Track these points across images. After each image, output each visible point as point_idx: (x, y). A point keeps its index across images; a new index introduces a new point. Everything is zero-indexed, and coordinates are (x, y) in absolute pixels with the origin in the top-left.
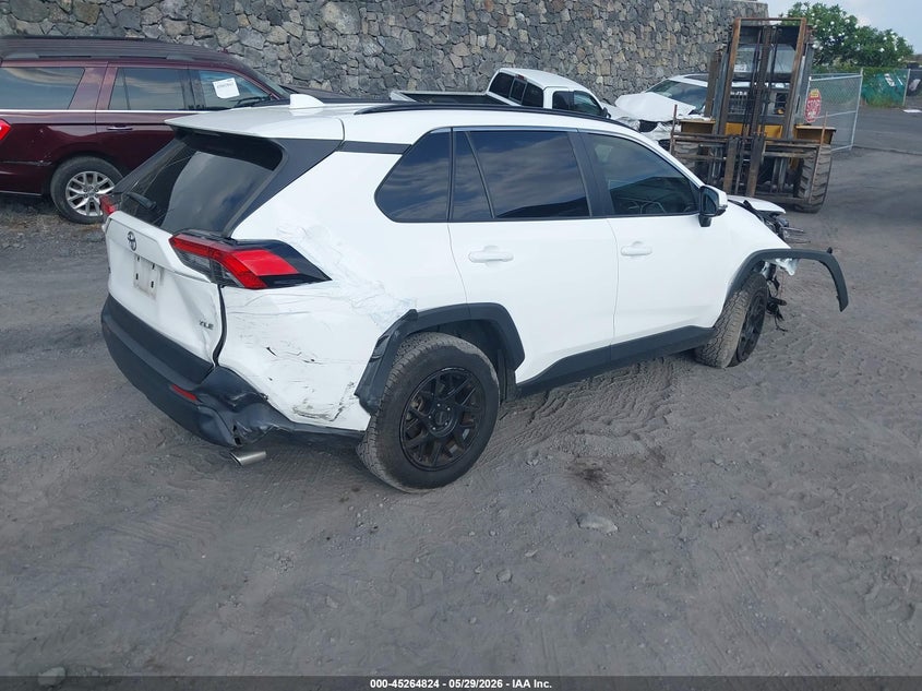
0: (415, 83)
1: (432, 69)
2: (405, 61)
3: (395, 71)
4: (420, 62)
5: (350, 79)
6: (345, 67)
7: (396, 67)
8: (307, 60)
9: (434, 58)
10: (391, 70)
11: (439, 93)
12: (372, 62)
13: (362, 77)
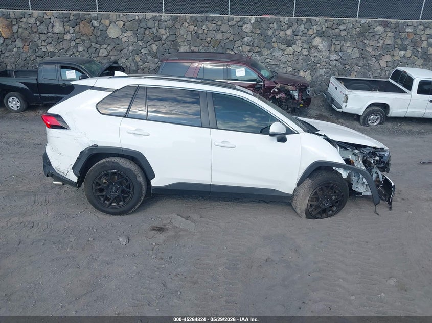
0: (355, 73)
1: (367, 67)
2: (352, 63)
3: (345, 68)
4: (361, 63)
5: (320, 70)
6: (319, 65)
7: (346, 66)
8: (300, 62)
9: (369, 62)
10: (343, 67)
11: (370, 79)
12: (334, 63)
13: (326, 70)
